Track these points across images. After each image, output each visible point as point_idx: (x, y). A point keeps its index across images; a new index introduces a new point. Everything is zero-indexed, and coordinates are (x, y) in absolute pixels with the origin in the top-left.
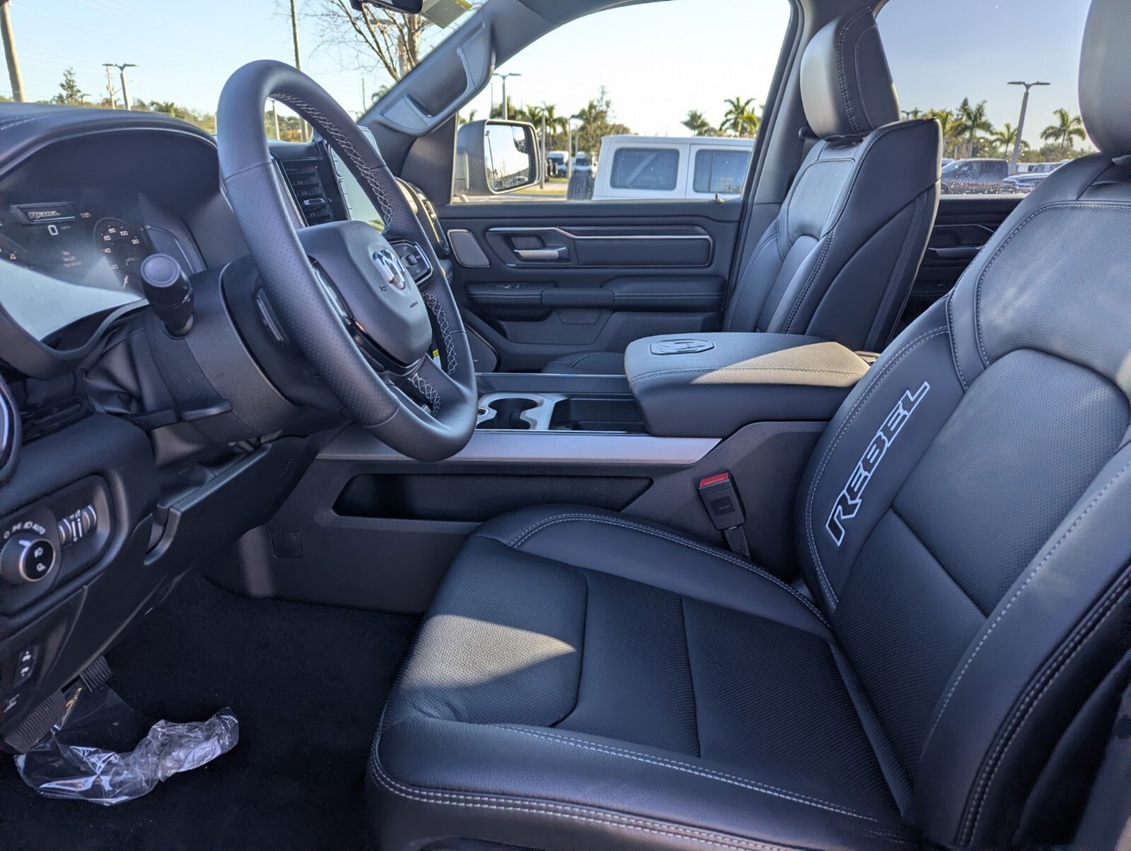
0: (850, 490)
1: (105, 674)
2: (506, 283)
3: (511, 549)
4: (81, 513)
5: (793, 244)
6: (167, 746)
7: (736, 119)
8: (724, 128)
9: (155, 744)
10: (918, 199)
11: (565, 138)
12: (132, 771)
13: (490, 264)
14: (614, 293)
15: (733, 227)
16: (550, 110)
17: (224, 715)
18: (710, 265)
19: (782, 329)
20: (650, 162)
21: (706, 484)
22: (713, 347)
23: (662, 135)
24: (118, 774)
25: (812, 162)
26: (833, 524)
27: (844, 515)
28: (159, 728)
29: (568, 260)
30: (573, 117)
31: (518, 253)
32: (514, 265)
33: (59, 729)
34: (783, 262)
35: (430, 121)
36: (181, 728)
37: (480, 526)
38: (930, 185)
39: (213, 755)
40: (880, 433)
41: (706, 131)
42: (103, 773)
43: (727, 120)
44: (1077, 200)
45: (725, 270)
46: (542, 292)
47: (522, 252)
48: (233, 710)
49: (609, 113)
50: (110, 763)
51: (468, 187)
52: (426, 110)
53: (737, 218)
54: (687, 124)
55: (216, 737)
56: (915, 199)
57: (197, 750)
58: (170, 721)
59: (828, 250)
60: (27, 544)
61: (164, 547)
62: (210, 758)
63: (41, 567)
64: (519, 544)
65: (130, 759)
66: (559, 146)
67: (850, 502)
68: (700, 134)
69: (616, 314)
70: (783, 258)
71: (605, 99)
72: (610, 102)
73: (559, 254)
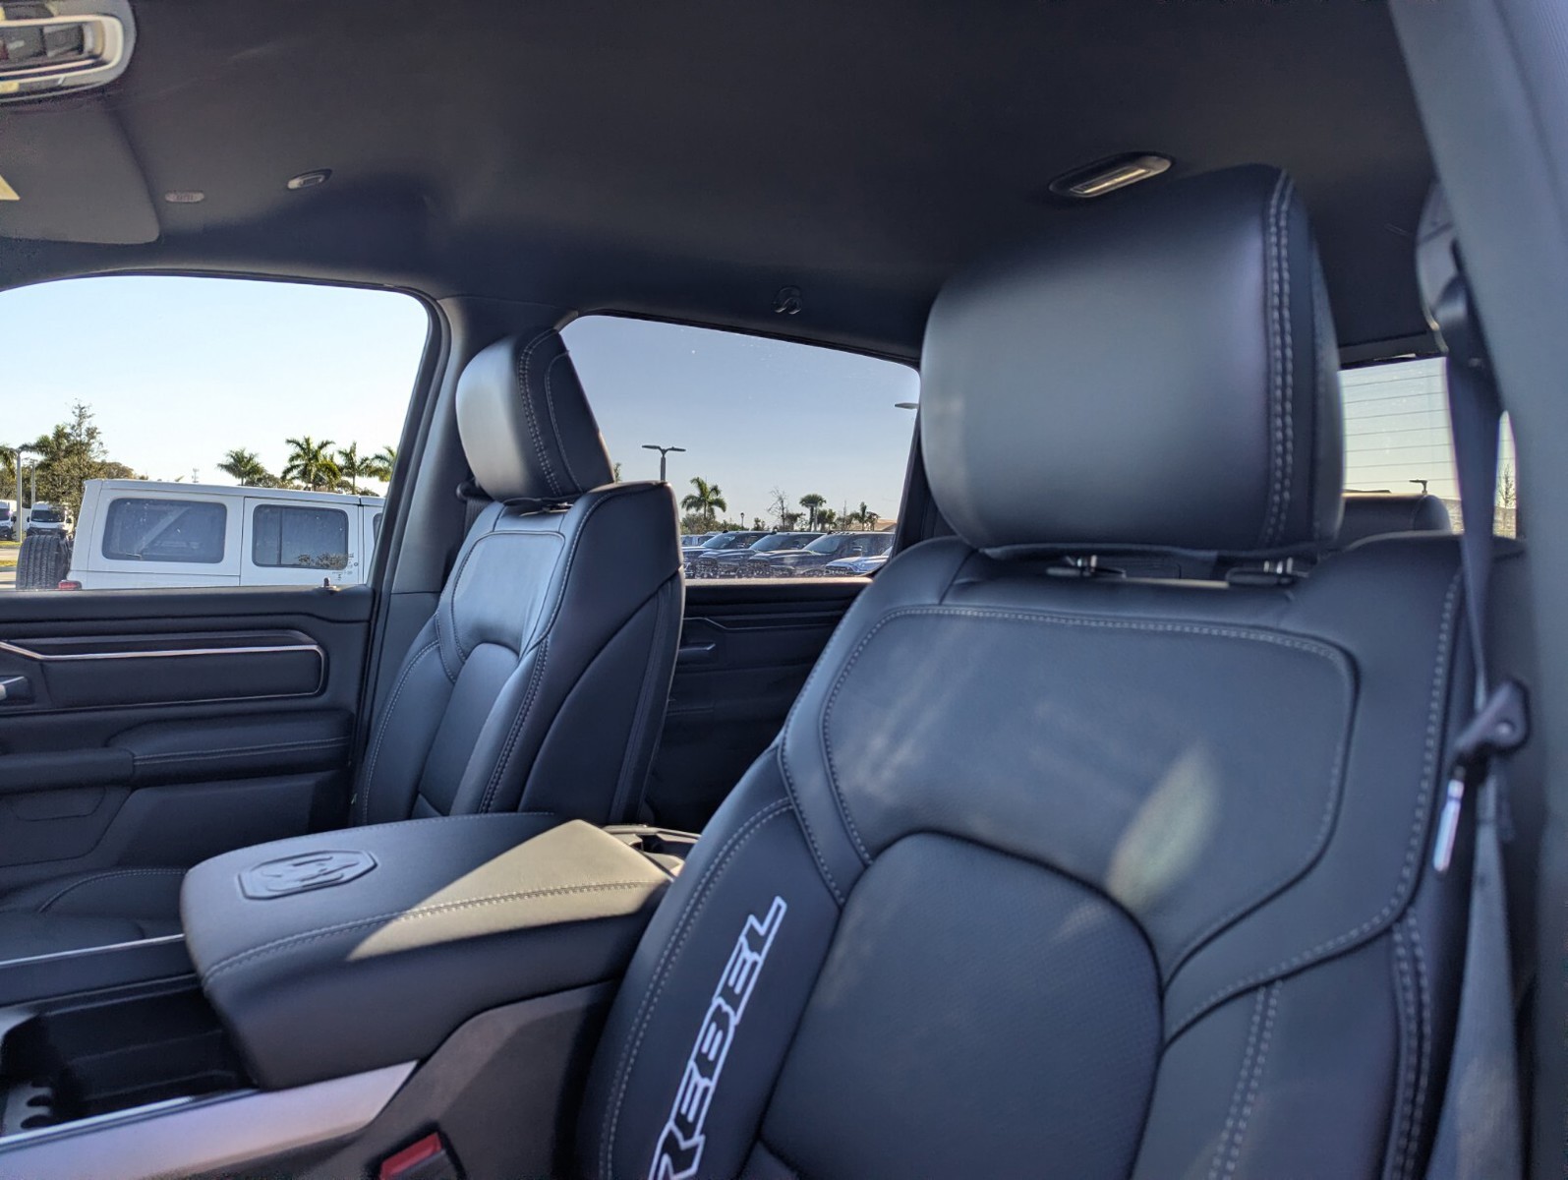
0: (681, 1121)
5: (467, 655)
7: (306, 465)
8: (288, 477)
10: (660, 593)
11: (9, 479)
14: (133, 756)
15: (359, 630)
18: (323, 691)
19: (479, 807)
20: (176, 521)
22: (375, 866)
23: (187, 480)
25: (482, 535)
27: (675, 1171)
29: (31, 700)
30: (26, 447)
34: (454, 684)
38: (671, 573)
40: (717, 1001)
41: (260, 480)
43: (293, 467)
44: (940, 604)
45: (350, 698)
49: (95, 446)
53: (365, 615)
54: (228, 468)
56: (657, 592)
59: (542, 670)
67: (684, 1145)
68: (251, 483)
69: (136, 793)
70: (453, 678)
71: (85, 425)
72: (96, 428)
73: (7, 689)
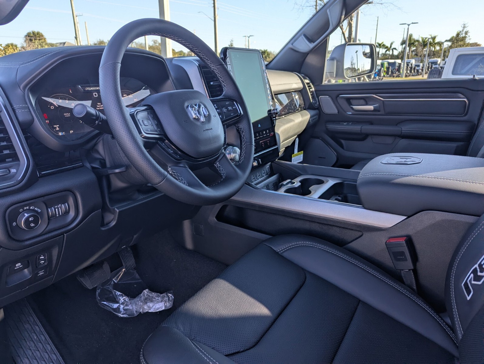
1: (133, 266)
2: (345, 122)
3: (277, 253)
4: (61, 206)
6: (147, 300)
9: (143, 298)
11: (440, 52)
12: (132, 306)
13: (338, 112)
14: (402, 129)
16: (434, 38)
17: (169, 293)
21: (391, 241)
22: (420, 163)
24: (127, 305)
26: (466, 285)
27: (474, 280)
28: (146, 291)
29: (379, 111)
30: (446, 41)
31: (352, 107)
32: (351, 113)
33: (116, 282)
35: (312, 45)
36: (154, 294)
37: (271, 238)
39: (162, 309)
42: (123, 304)
45: (475, 119)
46: (362, 127)
47: (354, 107)
48: (173, 293)
49: (467, 37)
50: (125, 300)
51: (335, 76)
52: (311, 40)
55: (164, 302)
57: (157, 305)
58: (150, 290)
60: (26, 215)
61: (113, 223)
62: (161, 310)
63: (32, 225)
64: (282, 252)
65: (133, 301)
66: (436, 56)
67: (479, 274)
69: (402, 140)
71: (465, 30)
72: (468, 31)
73: (374, 108)
